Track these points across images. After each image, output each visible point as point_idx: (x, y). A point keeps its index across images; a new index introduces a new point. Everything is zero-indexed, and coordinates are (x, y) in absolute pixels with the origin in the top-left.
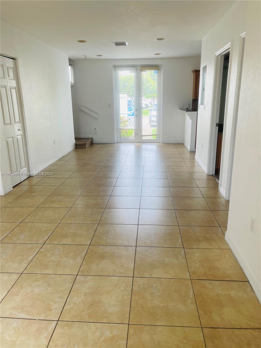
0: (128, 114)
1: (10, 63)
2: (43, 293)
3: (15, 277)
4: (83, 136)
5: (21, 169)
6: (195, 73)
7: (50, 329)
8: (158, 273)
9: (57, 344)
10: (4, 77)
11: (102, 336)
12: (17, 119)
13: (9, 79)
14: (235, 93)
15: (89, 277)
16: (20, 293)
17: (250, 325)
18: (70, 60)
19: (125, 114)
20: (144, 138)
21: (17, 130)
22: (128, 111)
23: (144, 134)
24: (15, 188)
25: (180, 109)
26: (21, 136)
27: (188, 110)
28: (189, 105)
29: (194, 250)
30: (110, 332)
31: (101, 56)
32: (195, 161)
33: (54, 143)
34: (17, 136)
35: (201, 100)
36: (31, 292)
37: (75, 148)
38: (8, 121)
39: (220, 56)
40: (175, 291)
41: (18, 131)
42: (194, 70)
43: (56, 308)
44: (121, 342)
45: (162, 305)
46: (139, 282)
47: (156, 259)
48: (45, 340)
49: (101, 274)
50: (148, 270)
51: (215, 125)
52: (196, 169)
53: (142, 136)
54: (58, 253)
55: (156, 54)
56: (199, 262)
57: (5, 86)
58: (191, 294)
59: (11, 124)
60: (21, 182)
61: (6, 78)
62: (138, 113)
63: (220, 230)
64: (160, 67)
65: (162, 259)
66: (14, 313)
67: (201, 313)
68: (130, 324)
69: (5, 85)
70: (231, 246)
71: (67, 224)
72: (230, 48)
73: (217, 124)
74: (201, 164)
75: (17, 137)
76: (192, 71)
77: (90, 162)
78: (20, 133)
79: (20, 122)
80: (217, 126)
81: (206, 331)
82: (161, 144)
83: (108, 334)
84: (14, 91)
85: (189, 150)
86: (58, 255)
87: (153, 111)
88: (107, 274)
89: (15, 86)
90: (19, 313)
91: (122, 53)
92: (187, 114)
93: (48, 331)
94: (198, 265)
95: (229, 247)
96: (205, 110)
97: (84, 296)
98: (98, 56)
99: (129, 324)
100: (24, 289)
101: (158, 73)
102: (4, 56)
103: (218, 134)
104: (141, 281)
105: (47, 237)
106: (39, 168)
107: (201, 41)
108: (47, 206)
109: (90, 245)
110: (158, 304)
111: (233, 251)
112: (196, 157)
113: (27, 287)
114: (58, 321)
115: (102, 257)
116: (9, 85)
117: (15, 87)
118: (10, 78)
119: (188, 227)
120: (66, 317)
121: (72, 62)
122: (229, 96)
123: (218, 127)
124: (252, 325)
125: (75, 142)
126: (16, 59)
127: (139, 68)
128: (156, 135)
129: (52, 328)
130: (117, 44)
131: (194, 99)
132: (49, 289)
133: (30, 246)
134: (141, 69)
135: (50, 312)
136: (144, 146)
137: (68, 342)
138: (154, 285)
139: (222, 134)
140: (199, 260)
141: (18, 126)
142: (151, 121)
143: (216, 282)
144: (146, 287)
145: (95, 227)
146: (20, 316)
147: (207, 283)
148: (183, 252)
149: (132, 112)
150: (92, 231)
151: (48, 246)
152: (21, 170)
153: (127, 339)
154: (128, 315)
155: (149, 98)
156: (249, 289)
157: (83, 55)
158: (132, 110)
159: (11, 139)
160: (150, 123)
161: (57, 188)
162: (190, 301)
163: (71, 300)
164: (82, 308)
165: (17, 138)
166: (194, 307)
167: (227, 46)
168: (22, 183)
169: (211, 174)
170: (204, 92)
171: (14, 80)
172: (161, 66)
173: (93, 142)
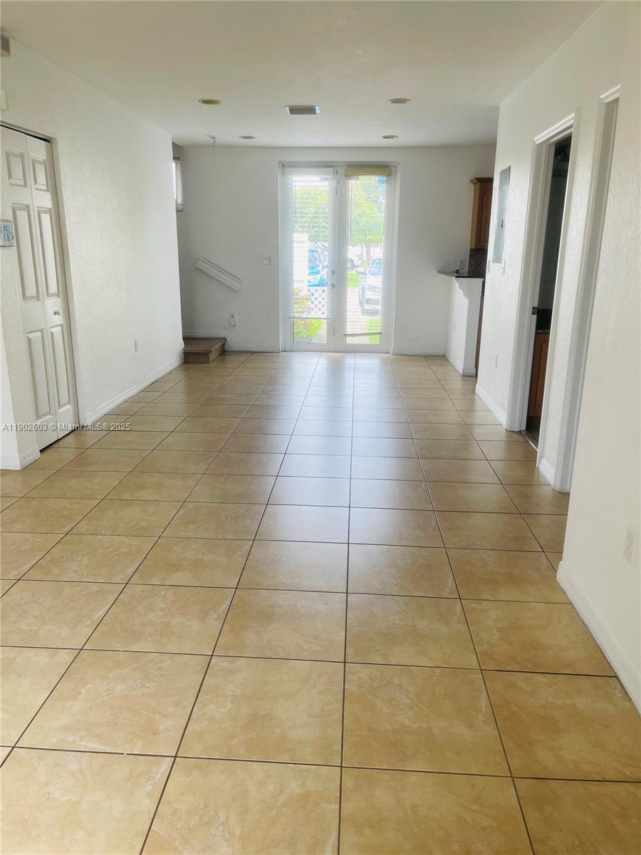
0: (309, 281)
1: (38, 150)
2: (134, 693)
3: (66, 657)
4: (201, 332)
5: (60, 407)
6: (478, 185)
7: (158, 776)
8: (401, 654)
9: (176, 811)
10: (25, 184)
11: (279, 794)
12: (53, 288)
13: (36, 189)
14: (583, 233)
15: (240, 662)
16: (80, 694)
17: (625, 774)
18: (176, 147)
19: (303, 282)
20: (349, 340)
21: (53, 313)
22: (310, 274)
23: (349, 331)
24: (45, 454)
25: (439, 272)
26: (60, 328)
27: (459, 275)
28: (462, 263)
29: (485, 604)
30: (300, 783)
31: (252, 138)
32: (476, 397)
33: (136, 349)
34: (51, 327)
35: (494, 252)
36: (107, 693)
37: (183, 361)
38: (31, 291)
39: (545, 146)
40: (445, 695)
41: (53, 315)
42: (477, 177)
43: (170, 728)
44: (327, 805)
45: (416, 725)
46: (359, 674)
47: (397, 622)
48: (148, 801)
49: (268, 654)
50: (379, 648)
51: (529, 310)
52: (479, 417)
53: (346, 335)
54: (162, 605)
55: (385, 137)
56: (498, 632)
57: (28, 206)
58: (484, 702)
59: (38, 297)
60: (58, 440)
61: (28, 185)
62: (338, 280)
63: (544, 561)
64: (393, 169)
65: (410, 624)
66: (71, 739)
67: (509, 745)
68: (343, 765)
69: (27, 203)
70: (573, 596)
71: (179, 539)
72: (572, 125)
73: (534, 308)
74: (491, 404)
75: (53, 330)
76: (471, 181)
77: (223, 396)
78: (59, 320)
79: (58, 294)
80: (533, 314)
81: (523, 785)
82: (391, 355)
83: (294, 788)
84: (46, 219)
85: (461, 371)
86: (162, 610)
87: (369, 276)
88: (282, 655)
89: (51, 206)
90: (82, 739)
91: (304, 134)
92: (457, 285)
93: (153, 780)
94: (497, 638)
95: (567, 597)
96: (504, 274)
97: (232, 702)
98: (245, 138)
99: (341, 767)
100: (88, 686)
101: (387, 182)
102: (26, 134)
103: (536, 333)
104: (364, 672)
105: (132, 569)
106: (101, 406)
107: (497, 109)
108: (126, 496)
109: (236, 588)
110: (407, 722)
111: (577, 608)
112: (479, 388)
113: (96, 681)
114: (176, 757)
115: (267, 616)
116: (36, 204)
117: (50, 209)
118: (37, 186)
119: (468, 551)
120: (194, 748)
121: (180, 152)
122: (568, 241)
123: (535, 316)
124: (630, 774)
125: (183, 346)
126: (52, 140)
127: (342, 171)
128: (380, 333)
129: (162, 774)
130: (295, 110)
131: (473, 248)
132: (147, 685)
133: (94, 588)
134: (348, 174)
135: (156, 737)
136: (350, 360)
137: (201, 806)
138: (395, 680)
139: (549, 333)
140: (498, 626)
141: (54, 304)
142: (363, 301)
143: (541, 678)
144: (375, 685)
145: (247, 547)
146: (86, 746)
147: (519, 679)
148: (459, 609)
149: (319, 278)
150: (240, 556)
151: (139, 589)
152: (61, 411)
153: (339, 799)
154: (338, 747)
155: (357, 243)
156: (619, 694)
157: (208, 136)
158: (318, 273)
159: (39, 334)
160: (361, 303)
161: (146, 454)
162: (482, 718)
163: (203, 711)
164: (231, 728)
165: (52, 333)
166: (490, 731)
167: (564, 120)
168: (61, 442)
169: (516, 430)
170: (503, 232)
171: (48, 190)
172: (396, 166)
173: (226, 348)
